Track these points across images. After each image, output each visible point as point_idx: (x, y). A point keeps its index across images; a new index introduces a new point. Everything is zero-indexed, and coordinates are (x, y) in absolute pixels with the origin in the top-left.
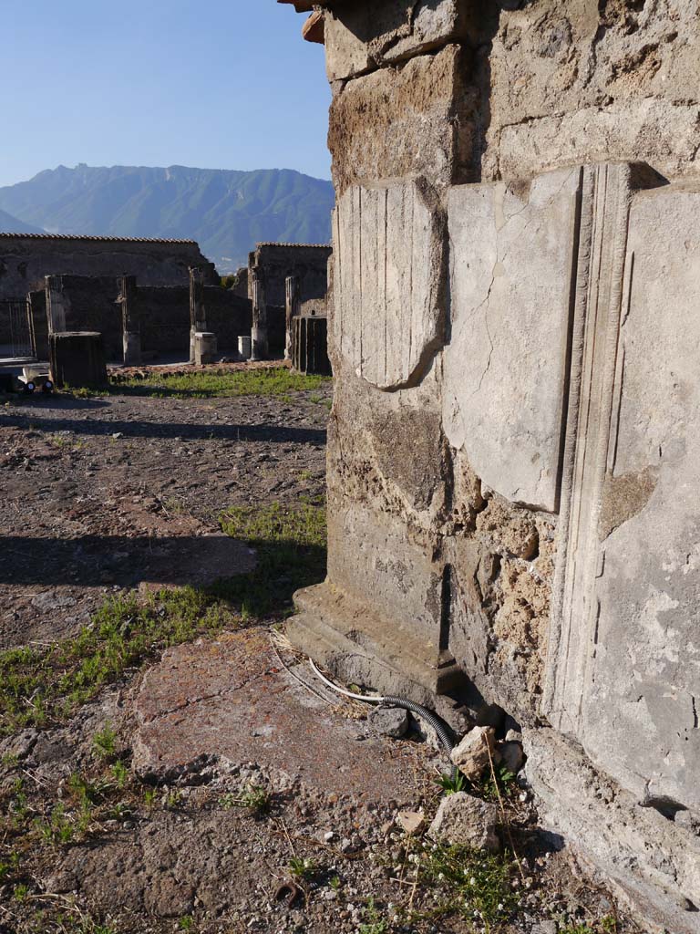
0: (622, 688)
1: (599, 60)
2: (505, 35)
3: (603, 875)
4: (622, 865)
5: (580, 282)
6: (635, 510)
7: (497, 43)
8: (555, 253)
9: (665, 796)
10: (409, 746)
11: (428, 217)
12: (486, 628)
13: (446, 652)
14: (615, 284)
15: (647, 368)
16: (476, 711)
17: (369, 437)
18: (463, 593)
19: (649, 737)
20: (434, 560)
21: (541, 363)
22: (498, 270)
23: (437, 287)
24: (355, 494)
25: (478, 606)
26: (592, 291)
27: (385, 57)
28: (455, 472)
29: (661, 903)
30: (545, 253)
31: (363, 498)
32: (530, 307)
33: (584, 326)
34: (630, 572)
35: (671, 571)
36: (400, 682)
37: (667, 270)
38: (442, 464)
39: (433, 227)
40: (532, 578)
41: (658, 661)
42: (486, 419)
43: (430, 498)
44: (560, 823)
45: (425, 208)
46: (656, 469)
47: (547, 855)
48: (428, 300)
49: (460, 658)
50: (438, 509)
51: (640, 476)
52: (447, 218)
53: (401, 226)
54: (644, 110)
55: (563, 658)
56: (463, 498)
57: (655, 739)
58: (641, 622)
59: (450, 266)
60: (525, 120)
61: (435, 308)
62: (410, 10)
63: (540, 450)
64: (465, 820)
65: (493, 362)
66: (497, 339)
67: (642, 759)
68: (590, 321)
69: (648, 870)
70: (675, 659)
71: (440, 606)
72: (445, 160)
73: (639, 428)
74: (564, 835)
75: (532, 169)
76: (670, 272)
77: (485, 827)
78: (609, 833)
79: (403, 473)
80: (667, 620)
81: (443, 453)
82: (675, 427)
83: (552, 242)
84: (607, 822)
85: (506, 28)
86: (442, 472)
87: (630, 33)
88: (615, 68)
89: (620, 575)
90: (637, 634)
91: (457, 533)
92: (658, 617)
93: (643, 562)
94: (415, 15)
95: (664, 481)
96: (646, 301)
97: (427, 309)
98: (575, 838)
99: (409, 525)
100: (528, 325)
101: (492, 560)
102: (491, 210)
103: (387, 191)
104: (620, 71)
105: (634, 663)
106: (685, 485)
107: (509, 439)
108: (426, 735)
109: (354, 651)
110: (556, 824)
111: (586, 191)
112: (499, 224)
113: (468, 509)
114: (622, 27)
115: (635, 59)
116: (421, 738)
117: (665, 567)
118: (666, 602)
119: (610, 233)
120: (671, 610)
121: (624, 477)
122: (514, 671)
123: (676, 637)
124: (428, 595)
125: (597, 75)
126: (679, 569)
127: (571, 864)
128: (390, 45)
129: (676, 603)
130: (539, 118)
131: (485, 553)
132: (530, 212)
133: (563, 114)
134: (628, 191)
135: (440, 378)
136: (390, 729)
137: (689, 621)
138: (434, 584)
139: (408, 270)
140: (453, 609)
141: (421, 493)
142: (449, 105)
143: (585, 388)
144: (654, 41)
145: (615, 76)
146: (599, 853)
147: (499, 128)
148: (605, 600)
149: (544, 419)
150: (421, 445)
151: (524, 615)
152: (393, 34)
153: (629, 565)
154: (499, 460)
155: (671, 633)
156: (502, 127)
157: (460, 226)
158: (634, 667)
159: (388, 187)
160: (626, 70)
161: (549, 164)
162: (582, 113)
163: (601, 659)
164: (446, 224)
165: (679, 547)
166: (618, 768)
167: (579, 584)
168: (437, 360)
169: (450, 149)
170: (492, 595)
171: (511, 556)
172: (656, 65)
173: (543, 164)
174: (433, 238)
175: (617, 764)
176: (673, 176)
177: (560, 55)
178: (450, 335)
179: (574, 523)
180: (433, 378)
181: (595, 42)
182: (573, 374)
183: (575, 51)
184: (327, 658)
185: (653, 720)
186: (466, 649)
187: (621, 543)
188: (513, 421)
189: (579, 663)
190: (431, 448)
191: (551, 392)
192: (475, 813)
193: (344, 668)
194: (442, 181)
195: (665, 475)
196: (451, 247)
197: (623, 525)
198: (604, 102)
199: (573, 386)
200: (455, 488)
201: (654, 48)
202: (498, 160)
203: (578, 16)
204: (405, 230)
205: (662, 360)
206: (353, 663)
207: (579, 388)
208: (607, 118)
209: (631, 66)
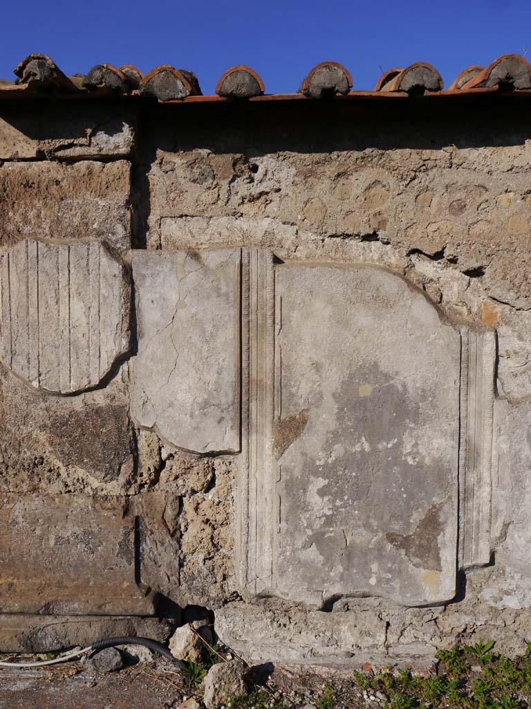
0: (299, 544)
1: (233, 192)
2: (161, 163)
3: (306, 667)
4: (309, 657)
5: (244, 312)
6: (297, 435)
7: (154, 167)
8: (227, 295)
9: (334, 595)
10: (133, 670)
11: (119, 268)
12: (177, 551)
13: (140, 584)
14: (269, 313)
15: (295, 357)
16: (173, 618)
17: (43, 437)
18: (152, 533)
19: (319, 565)
20: (124, 517)
21: (220, 361)
22: (181, 304)
23: (128, 315)
24: (25, 488)
25: (168, 538)
26: (253, 317)
27: (56, 154)
28: (139, 446)
29: (339, 661)
30: (219, 295)
31: (35, 489)
32: (209, 328)
33: (249, 337)
34: (297, 473)
35: (322, 464)
36: (101, 627)
37: (301, 306)
38: (130, 442)
39: (123, 275)
40: (214, 502)
41: (320, 518)
42: (176, 402)
43: (119, 470)
44: (263, 656)
45: (115, 263)
46: (307, 410)
47: (270, 677)
48: (120, 325)
49: (154, 584)
50: (127, 475)
51: (298, 417)
52: (132, 270)
53: (86, 272)
54: (265, 223)
55: (252, 544)
56: (148, 463)
57: (323, 565)
58: (307, 500)
59: (136, 302)
60: (181, 216)
61: (128, 330)
62: (89, 131)
63: (224, 415)
64: (227, 682)
65: (179, 363)
66: (181, 349)
67: (317, 581)
68: (252, 334)
69: (321, 651)
70: (329, 513)
71: (133, 550)
72: (124, 232)
73: (294, 390)
74: (270, 661)
75: (188, 245)
76: (303, 306)
77: (240, 678)
78: (292, 645)
79: (88, 456)
80: (322, 492)
81: (131, 433)
82: (315, 387)
83: (224, 289)
84: (288, 638)
85: (162, 160)
86: (131, 447)
87: (250, 183)
88: (243, 198)
89: (292, 476)
90: (305, 507)
91: (142, 491)
92: (317, 493)
93: (305, 464)
94: (93, 134)
95: (312, 416)
96: (291, 321)
97: (119, 331)
98: (277, 658)
99: (94, 497)
100: (208, 338)
101: (177, 501)
102: (173, 267)
103: (69, 247)
104: (246, 201)
105: (305, 525)
106: (324, 416)
107: (197, 413)
108: (137, 657)
109: (44, 623)
110: (261, 658)
111: (245, 261)
112: (180, 277)
113: (152, 470)
114: (247, 179)
115: (255, 196)
116: (135, 660)
117: (318, 463)
118: (321, 482)
119: (263, 285)
120: (324, 486)
121: (287, 419)
122: (205, 572)
123: (329, 500)
124: (120, 546)
125: (232, 200)
126: (326, 461)
127: (285, 673)
128: (63, 147)
129: (327, 481)
130: (193, 216)
131: (171, 498)
132: (206, 271)
133: (211, 217)
134: (273, 264)
135: (127, 379)
136: (114, 664)
137: (336, 488)
138: (126, 535)
139: (95, 304)
140: (143, 550)
141: (111, 468)
142: (127, 198)
143: (254, 373)
144: (267, 190)
145: (243, 203)
146: (295, 657)
147: (159, 218)
148: (283, 493)
149: (226, 395)
150: (110, 431)
151: (208, 530)
152: (70, 141)
153: (296, 469)
154: (189, 427)
155: (326, 499)
156: (162, 217)
157: (144, 276)
158: (307, 527)
159: (70, 244)
160: (249, 201)
161: (201, 244)
162: (225, 219)
163: (284, 531)
164: (132, 274)
165: (325, 450)
166: (303, 594)
167: (261, 492)
168: (124, 367)
169: (129, 226)
170: (178, 526)
171: (194, 492)
172: (268, 202)
173: (197, 243)
174: (124, 282)
175: (302, 592)
176: (285, 259)
177: (206, 184)
178: (137, 348)
179: (253, 455)
180: (120, 380)
181: (230, 183)
182: (244, 365)
183: (217, 184)
184: (20, 641)
185: (321, 554)
186: (161, 574)
187: (290, 457)
188: (200, 400)
189: (267, 541)
190: (120, 431)
191: (230, 377)
192: (231, 672)
193: (39, 641)
194: (122, 245)
195: (312, 413)
196: (136, 289)
197: (290, 447)
198: (237, 215)
199: (245, 372)
200: (140, 458)
201: (267, 193)
202: (160, 237)
203: (220, 167)
204: (91, 276)
205: (303, 351)
206: (46, 634)
207: (249, 373)
208: (242, 223)
209: (253, 199)
